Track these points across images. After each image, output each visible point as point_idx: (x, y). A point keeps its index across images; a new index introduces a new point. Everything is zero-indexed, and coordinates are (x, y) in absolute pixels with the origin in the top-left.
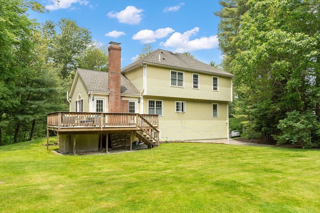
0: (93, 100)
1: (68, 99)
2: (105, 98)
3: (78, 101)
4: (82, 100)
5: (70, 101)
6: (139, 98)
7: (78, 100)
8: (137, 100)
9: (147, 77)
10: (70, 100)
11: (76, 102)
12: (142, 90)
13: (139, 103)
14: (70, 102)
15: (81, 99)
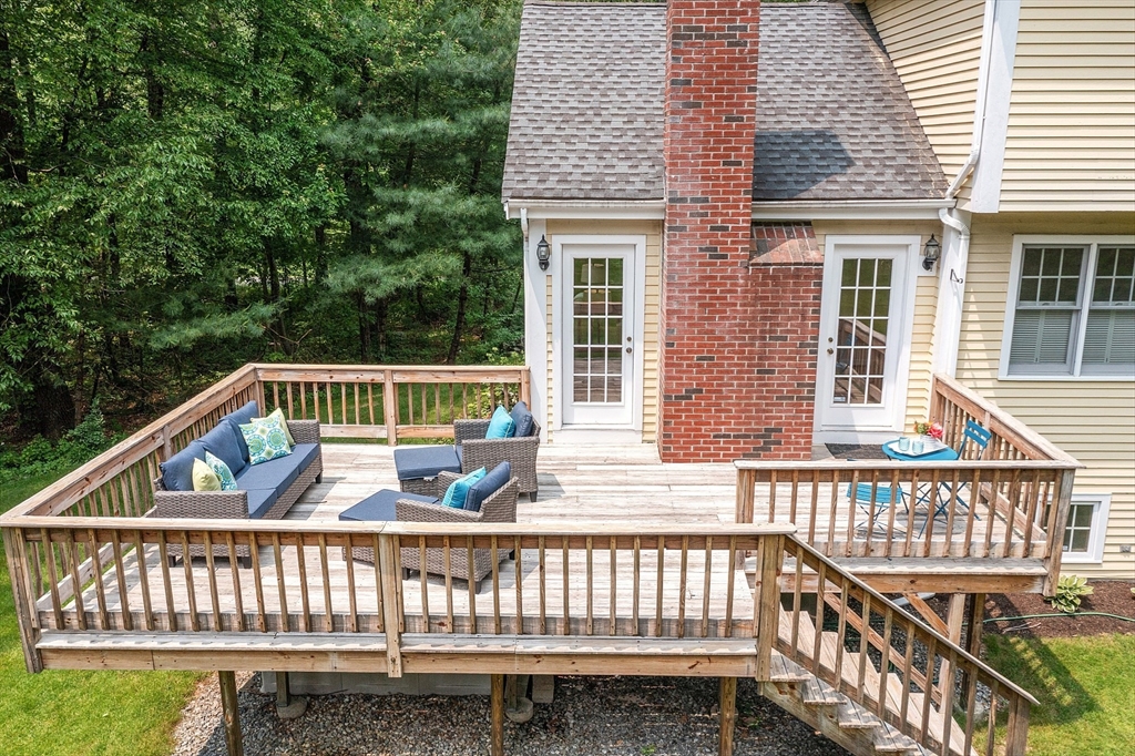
0: (544, 262)
2: (640, 240)
6: (934, 234)
8: (916, 242)
9: (1024, 66)
12: (966, 161)
13: (927, 264)
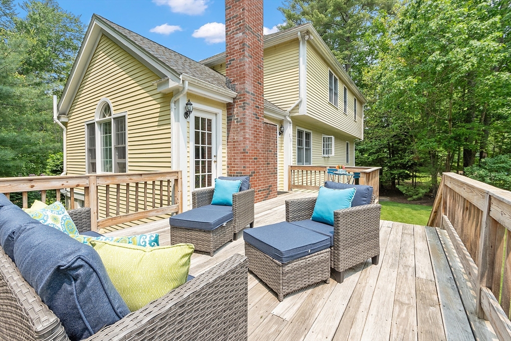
0: (187, 114)
1: (59, 118)
3: (100, 123)
4: (121, 121)
5: (65, 124)
6: (281, 123)
7: (97, 119)
10: (64, 119)
11: (91, 126)
13: (280, 134)
14: (63, 127)
15: (115, 114)
